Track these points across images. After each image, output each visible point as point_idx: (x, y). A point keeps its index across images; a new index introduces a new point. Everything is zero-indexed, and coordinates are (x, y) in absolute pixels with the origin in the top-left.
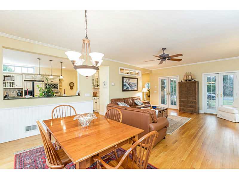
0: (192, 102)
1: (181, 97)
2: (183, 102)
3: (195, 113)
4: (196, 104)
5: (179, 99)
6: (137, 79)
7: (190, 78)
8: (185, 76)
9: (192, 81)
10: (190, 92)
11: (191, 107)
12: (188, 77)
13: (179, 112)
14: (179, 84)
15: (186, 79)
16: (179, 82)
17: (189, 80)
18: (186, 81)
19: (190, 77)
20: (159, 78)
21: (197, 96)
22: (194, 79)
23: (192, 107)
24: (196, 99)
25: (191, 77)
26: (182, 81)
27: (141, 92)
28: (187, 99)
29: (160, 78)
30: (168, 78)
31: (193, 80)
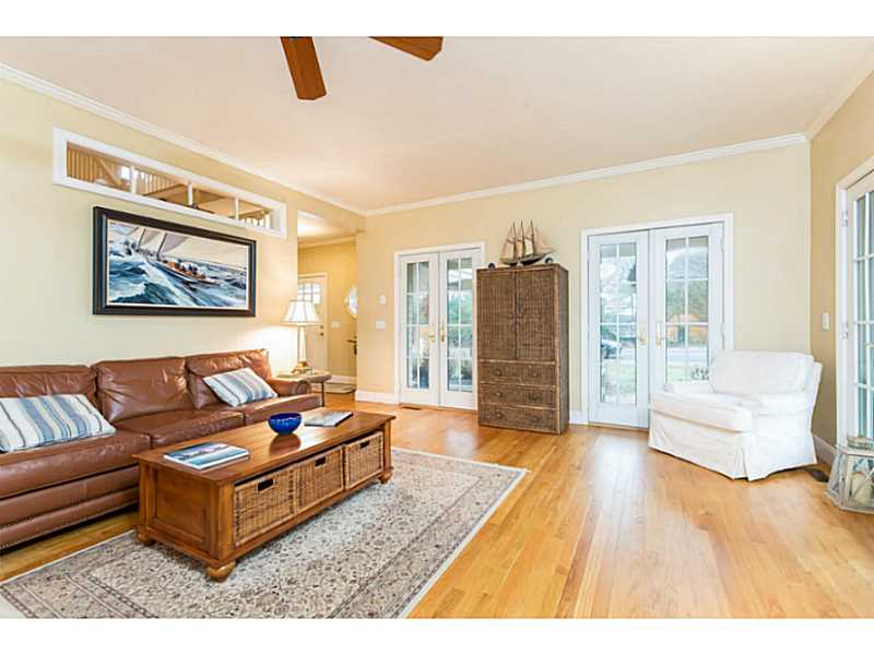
0: (535, 374)
1: (487, 351)
2: (499, 371)
3: (550, 427)
4: (553, 383)
5: (479, 358)
6: (252, 245)
7: (529, 251)
8: (508, 241)
9: (537, 263)
10: (528, 323)
11: (531, 398)
12: (520, 246)
13: (480, 425)
14: (479, 278)
15: (510, 255)
16: (478, 271)
17: (525, 263)
18: (514, 265)
19: (529, 244)
20: (396, 257)
21: (557, 340)
22: (545, 255)
23: (534, 398)
24: (553, 359)
25: (534, 249)
26: (491, 265)
27: (291, 324)
28: (515, 359)
29: (401, 256)
30: (438, 252)
31: (542, 262)
